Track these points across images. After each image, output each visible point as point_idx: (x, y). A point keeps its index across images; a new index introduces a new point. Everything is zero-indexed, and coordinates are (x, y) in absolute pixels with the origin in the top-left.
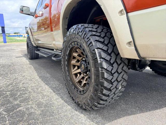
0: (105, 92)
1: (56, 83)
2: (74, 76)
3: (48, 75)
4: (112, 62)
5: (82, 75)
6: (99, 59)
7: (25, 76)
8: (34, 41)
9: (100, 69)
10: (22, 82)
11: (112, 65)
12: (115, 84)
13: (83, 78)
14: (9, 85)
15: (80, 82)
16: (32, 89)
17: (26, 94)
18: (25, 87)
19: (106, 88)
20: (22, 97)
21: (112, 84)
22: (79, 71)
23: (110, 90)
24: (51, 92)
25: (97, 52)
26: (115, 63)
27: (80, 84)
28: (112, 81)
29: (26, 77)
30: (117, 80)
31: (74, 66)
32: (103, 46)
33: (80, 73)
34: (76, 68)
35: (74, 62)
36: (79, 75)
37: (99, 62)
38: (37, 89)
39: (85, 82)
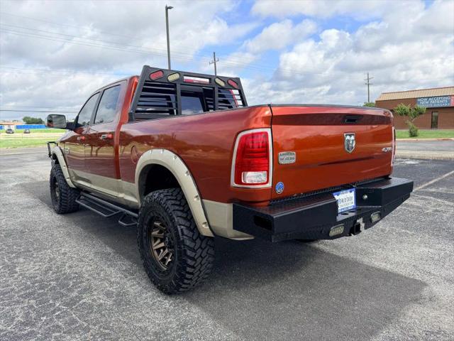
0: (189, 269)
1: (126, 264)
2: (156, 253)
3: (109, 250)
4: (194, 238)
5: (167, 251)
6: (181, 236)
7: (66, 253)
8: (70, 178)
9: (182, 246)
10: (67, 265)
11: (194, 241)
12: (199, 260)
13: (167, 255)
14: (46, 272)
15: (164, 260)
16: (89, 275)
17: (83, 282)
18: (76, 273)
19: (190, 266)
20: (79, 287)
21: (196, 261)
22: (162, 245)
23: (193, 267)
24: (121, 278)
25: (179, 229)
26: (198, 239)
27: (164, 263)
28: (196, 258)
29: (69, 254)
30: (201, 256)
31: (156, 239)
32: (185, 221)
33: (164, 248)
34: (158, 241)
35: (155, 233)
36: (162, 250)
37: (181, 239)
38: (98, 274)
39: (169, 260)
